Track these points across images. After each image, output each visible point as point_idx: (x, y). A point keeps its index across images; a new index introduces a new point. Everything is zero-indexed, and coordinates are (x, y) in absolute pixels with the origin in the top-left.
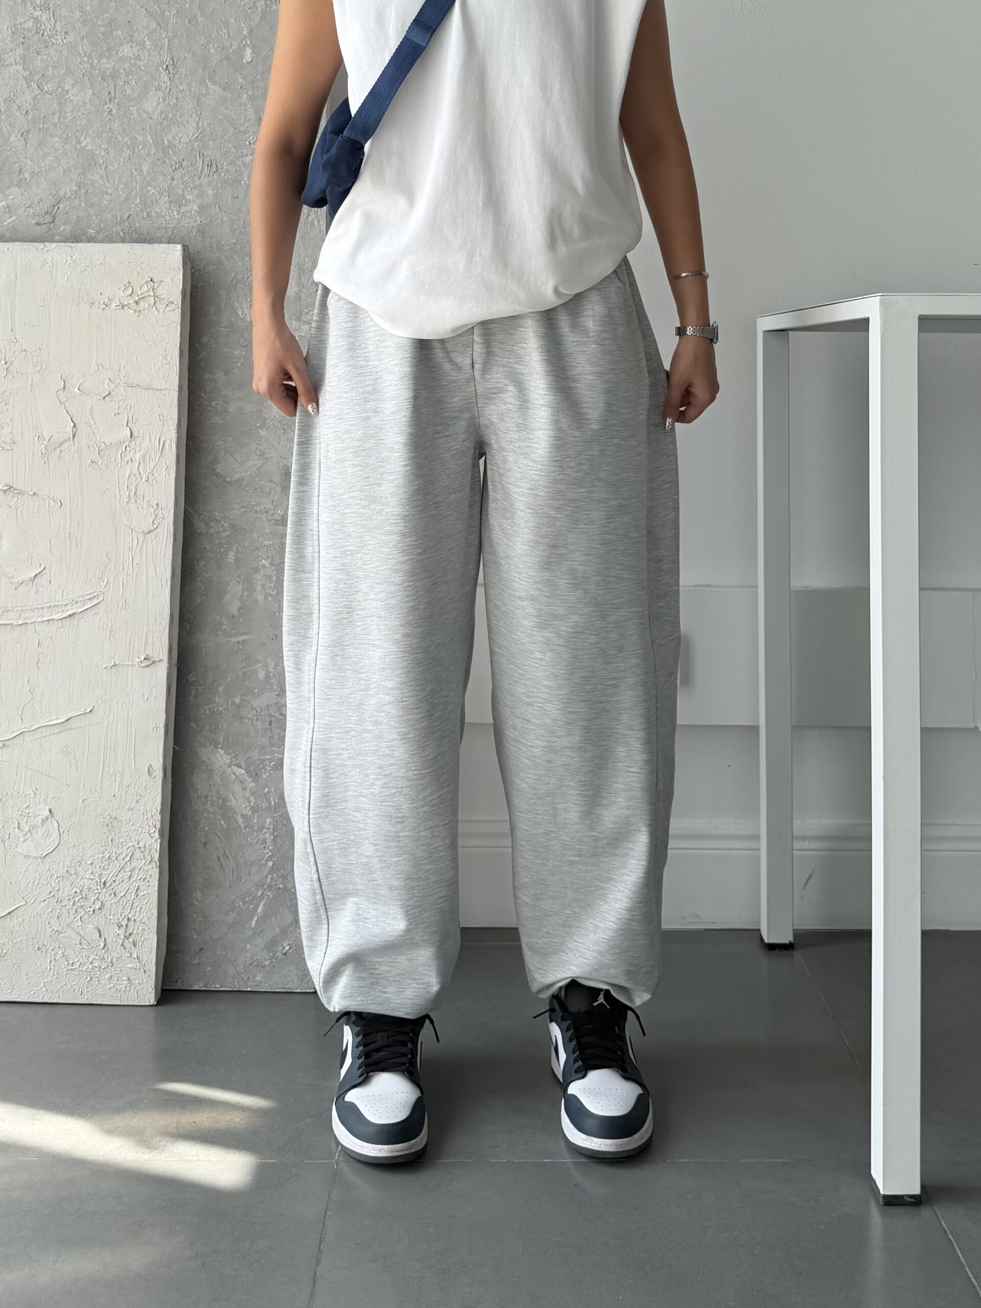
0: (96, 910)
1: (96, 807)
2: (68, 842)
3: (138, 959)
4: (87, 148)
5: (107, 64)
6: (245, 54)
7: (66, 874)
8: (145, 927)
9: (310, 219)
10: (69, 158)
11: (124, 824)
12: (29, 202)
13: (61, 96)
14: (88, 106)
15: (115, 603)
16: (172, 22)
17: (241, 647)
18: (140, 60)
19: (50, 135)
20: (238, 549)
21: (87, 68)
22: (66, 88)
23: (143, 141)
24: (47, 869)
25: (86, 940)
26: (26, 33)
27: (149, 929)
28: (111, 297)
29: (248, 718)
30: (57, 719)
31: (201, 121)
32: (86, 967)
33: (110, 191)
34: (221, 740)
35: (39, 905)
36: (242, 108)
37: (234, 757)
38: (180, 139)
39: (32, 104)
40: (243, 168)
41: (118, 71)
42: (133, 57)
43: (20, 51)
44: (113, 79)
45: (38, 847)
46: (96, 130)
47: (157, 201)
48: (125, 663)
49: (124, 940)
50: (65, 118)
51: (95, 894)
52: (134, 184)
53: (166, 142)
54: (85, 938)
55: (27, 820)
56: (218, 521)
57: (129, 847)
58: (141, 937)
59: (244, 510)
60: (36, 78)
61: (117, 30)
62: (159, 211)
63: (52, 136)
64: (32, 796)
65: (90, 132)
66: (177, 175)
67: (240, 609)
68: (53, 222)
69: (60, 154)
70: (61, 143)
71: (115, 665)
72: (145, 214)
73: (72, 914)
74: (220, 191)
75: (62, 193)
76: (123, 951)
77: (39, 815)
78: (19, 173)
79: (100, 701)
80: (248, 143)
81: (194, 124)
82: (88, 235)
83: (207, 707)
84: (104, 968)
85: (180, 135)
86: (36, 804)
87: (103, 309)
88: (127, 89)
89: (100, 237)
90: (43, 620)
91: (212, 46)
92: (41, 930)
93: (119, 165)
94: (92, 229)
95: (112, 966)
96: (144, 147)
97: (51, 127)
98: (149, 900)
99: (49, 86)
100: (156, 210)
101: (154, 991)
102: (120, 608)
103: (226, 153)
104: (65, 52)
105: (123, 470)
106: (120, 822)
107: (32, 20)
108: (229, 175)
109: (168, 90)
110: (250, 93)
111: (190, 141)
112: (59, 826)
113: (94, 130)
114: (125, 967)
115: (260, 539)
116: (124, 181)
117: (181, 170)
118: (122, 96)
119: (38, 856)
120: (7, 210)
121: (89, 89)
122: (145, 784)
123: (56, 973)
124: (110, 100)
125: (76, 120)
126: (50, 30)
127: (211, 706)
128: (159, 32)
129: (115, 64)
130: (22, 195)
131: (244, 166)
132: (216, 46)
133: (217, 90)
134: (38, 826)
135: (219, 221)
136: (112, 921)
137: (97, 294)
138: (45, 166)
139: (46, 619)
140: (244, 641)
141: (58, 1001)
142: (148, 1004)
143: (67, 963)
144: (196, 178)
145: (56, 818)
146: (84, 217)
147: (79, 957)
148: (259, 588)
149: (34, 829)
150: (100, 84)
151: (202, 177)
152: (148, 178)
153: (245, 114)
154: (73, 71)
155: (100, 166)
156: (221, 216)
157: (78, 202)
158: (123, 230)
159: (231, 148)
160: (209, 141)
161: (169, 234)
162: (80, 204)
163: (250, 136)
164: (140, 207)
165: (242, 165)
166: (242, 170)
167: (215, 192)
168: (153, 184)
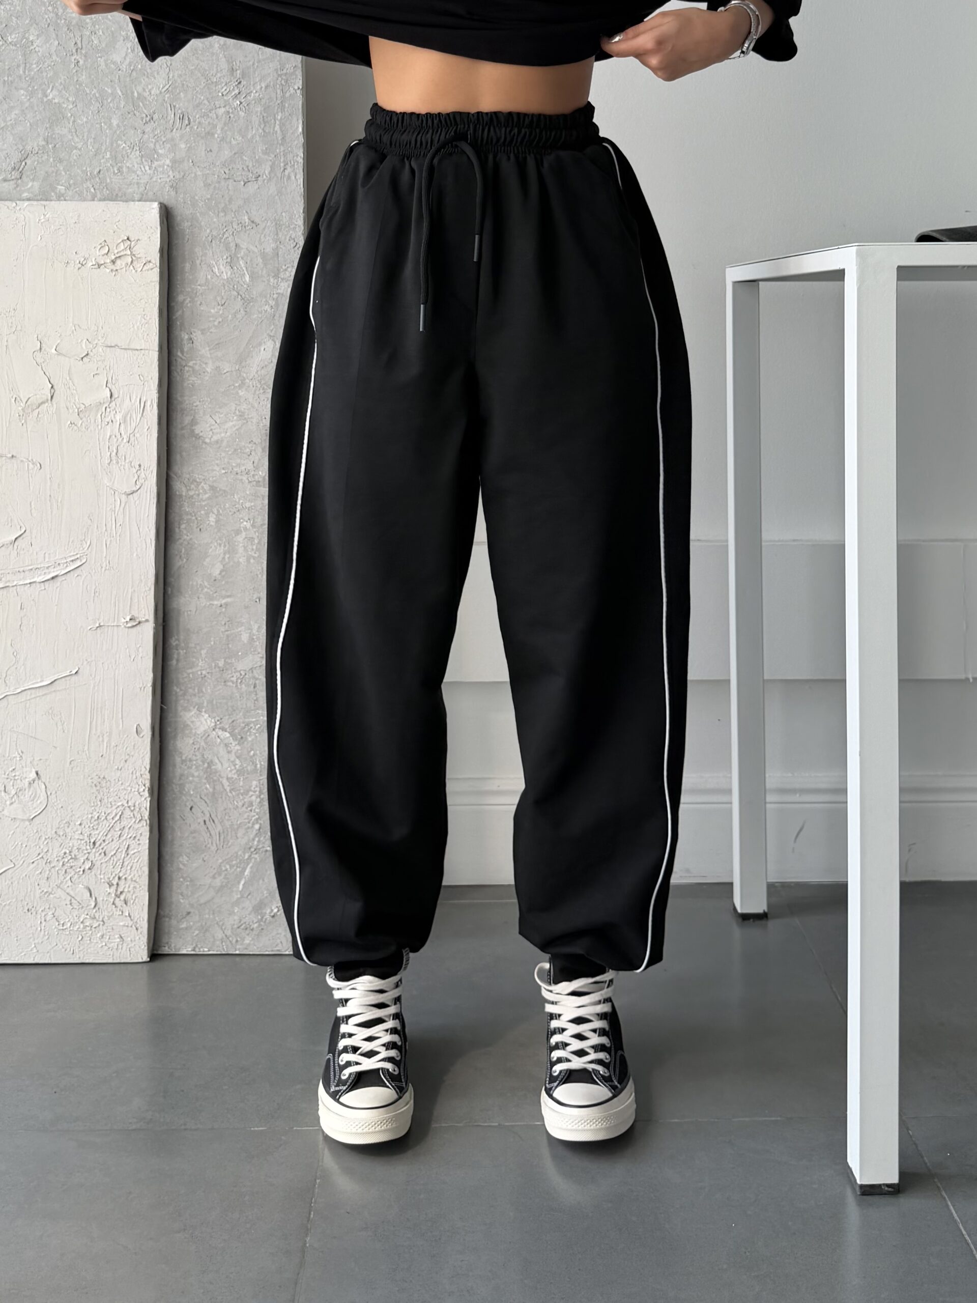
0: (86, 870)
1: (84, 768)
2: (55, 804)
3: (130, 916)
4: (55, 101)
7: (55, 835)
8: (136, 884)
9: (287, 172)
10: (36, 111)
11: (112, 785)
13: (25, 47)
14: (54, 57)
15: (99, 564)
17: (224, 610)
19: (16, 88)
20: (218, 511)
21: (52, 18)
22: (31, 38)
23: (112, 94)
24: (35, 831)
25: (76, 900)
27: (140, 887)
28: (87, 256)
29: (233, 682)
30: (41, 681)
31: (171, 72)
32: (77, 927)
33: (79, 145)
34: (205, 704)
35: (28, 866)
36: (214, 58)
37: (218, 721)
38: (150, 91)
40: (216, 120)
44: (79, 29)
45: (25, 809)
46: (63, 82)
47: (128, 157)
48: (109, 624)
49: (115, 899)
50: (30, 71)
51: (85, 854)
52: (104, 138)
53: (136, 94)
54: (76, 898)
55: (13, 783)
56: (199, 484)
57: (118, 807)
58: (132, 895)
59: (223, 471)
62: (130, 166)
63: (18, 88)
64: (18, 759)
65: (57, 84)
66: (148, 129)
67: (221, 572)
69: (26, 108)
70: (26, 96)
71: (100, 626)
72: (115, 169)
73: (61, 875)
74: (193, 144)
75: (29, 148)
76: (114, 909)
77: (26, 778)
79: (85, 663)
80: (220, 94)
81: (164, 75)
82: (58, 192)
83: (190, 671)
84: (95, 928)
85: (150, 87)
86: (23, 767)
87: (79, 269)
88: (94, 39)
89: (71, 194)
90: (26, 582)
92: (31, 892)
93: (88, 119)
94: (62, 185)
95: (103, 925)
96: (113, 100)
97: (16, 80)
98: (140, 858)
99: (13, 37)
100: (128, 165)
101: (146, 948)
102: (104, 569)
103: (200, 104)
105: (104, 431)
106: (109, 782)
108: (202, 127)
111: (161, 93)
112: (46, 787)
113: (61, 83)
114: (117, 925)
115: (241, 501)
116: (93, 135)
117: (152, 122)
118: (89, 46)
119: (25, 818)
121: (54, 40)
122: (133, 744)
123: (46, 933)
124: (77, 52)
125: (42, 73)
127: (194, 670)
131: (217, 118)
134: (25, 790)
135: (193, 175)
136: (103, 881)
137: (72, 253)
138: (11, 120)
139: (28, 581)
140: (226, 604)
141: (49, 962)
142: (140, 960)
143: (57, 924)
144: (168, 131)
145: (44, 780)
146: (53, 172)
147: (70, 917)
148: (241, 550)
149: (21, 792)
150: (66, 34)
151: (175, 129)
152: (118, 132)
153: (217, 65)
154: (37, 21)
155: (68, 120)
156: (194, 171)
157: (46, 157)
158: (93, 186)
159: (203, 100)
160: (180, 93)
161: (142, 189)
162: (48, 160)
163: (223, 88)
164: (111, 162)
165: (215, 117)
166: (215, 123)
167: (188, 145)
168: (124, 138)
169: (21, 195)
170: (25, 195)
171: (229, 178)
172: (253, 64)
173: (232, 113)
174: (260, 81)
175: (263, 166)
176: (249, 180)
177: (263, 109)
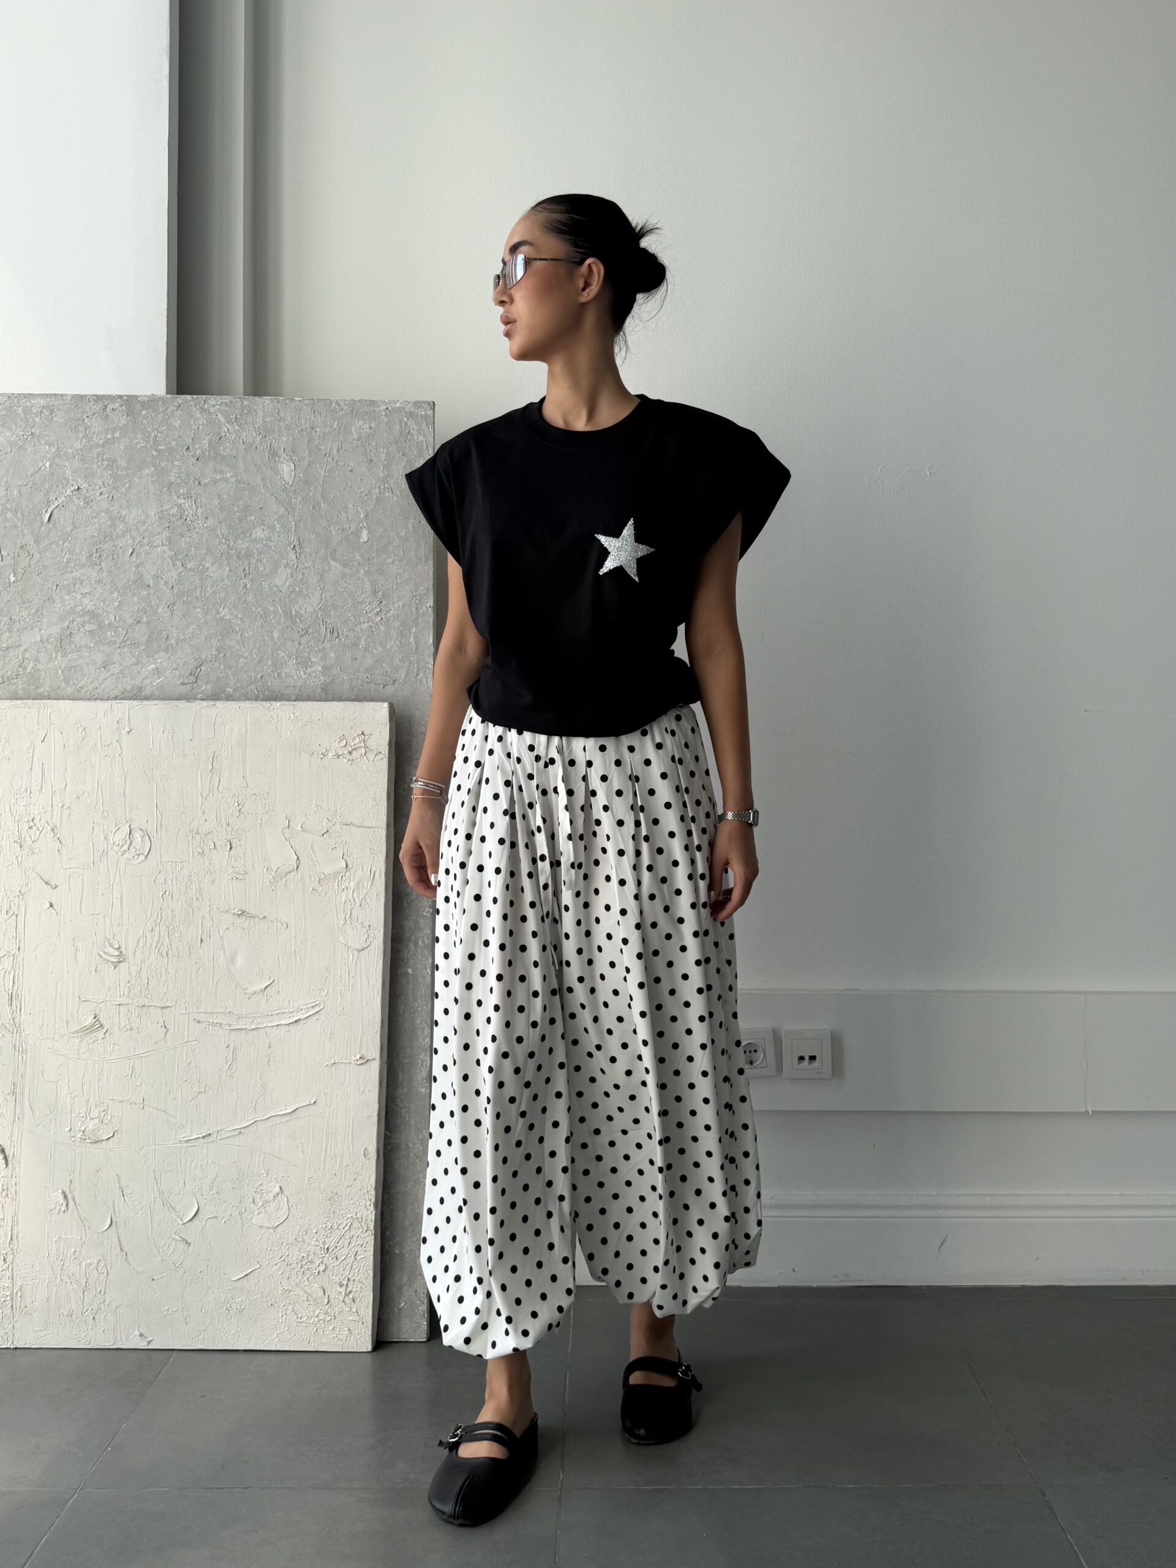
4: (225, 618)
5: (242, 545)
6: (362, 535)
9: (419, 677)
10: (210, 626)
12: (175, 665)
13: (202, 573)
14: (226, 581)
16: (298, 508)
18: (271, 541)
19: (193, 607)
22: (207, 566)
23: (274, 612)
26: (171, 518)
31: (324, 594)
33: (246, 655)
36: (360, 581)
38: (306, 610)
39: (177, 580)
40: (361, 633)
41: (252, 551)
42: (265, 538)
43: (166, 534)
44: (247, 558)
46: (233, 602)
47: (286, 663)
50: (205, 593)
52: (266, 648)
53: (294, 612)
60: (180, 557)
61: (251, 515)
63: (194, 608)
65: (228, 604)
66: (304, 640)
68: (196, 682)
69: (202, 624)
70: (202, 614)
72: (276, 674)
74: (341, 653)
75: (203, 657)
78: (166, 640)
80: (364, 612)
81: (318, 596)
85: (306, 606)
88: (259, 566)
89: (238, 695)
91: (333, 528)
93: (253, 632)
96: (275, 617)
97: (194, 600)
99: (192, 564)
100: (286, 670)
103: (347, 620)
104: (206, 535)
107: (176, 508)
108: (349, 639)
109: (295, 567)
110: (367, 569)
111: (315, 610)
113: (231, 602)
116: (257, 646)
117: (307, 635)
118: (255, 573)
120: (156, 672)
121: (226, 567)
124: (245, 577)
125: (216, 594)
126: (192, 516)
128: (287, 517)
129: (249, 545)
130: (169, 659)
131: (362, 631)
132: (336, 528)
133: (338, 566)
135: (340, 679)
138: (189, 633)
144: (320, 643)
146: (222, 678)
150: (236, 562)
151: (325, 642)
152: (278, 644)
153: (362, 588)
154: (212, 551)
155: (237, 633)
156: (341, 676)
157: (218, 664)
158: (256, 689)
159: (350, 617)
160: (331, 610)
161: (297, 691)
162: (219, 667)
163: (366, 607)
164: (271, 668)
165: (360, 631)
166: (360, 636)
167: (337, 655)
168: (283, 648)
169: (196, 696)
170: (200, 696)
171: (370, 682)
172: (393, 587)
173: (375, 627)
174: (398, 601)
175: (400, 672)
176: (388, 683)
177: (400, 624)
